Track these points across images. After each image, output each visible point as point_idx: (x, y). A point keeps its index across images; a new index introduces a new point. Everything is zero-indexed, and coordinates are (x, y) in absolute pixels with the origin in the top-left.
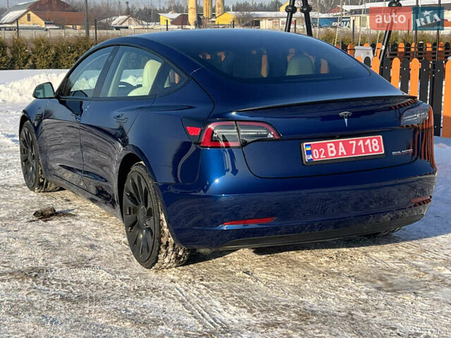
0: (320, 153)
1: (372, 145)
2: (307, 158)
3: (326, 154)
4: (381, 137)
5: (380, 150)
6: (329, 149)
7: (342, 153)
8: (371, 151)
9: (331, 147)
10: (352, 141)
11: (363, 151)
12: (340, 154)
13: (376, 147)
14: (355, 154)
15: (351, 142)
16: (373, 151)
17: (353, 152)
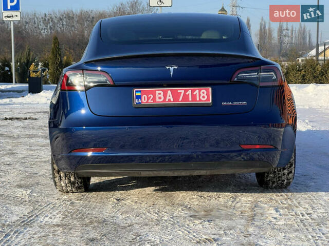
0: (148, 98)
1: (200, 95)
2: (136, 101)
3: (154, 99)
4: (210, 88)
5: (208, 99)
6: (158, 96)
7: (169, 100)
8: (198, 99)
9: (160, 94)
10: (181, 91)
11: (190, 99)
12: (167, 100)
13: (203, 97)
14: (182, 101)
15: (179, 91)
16: (200, 100)
17: (180, 99)
